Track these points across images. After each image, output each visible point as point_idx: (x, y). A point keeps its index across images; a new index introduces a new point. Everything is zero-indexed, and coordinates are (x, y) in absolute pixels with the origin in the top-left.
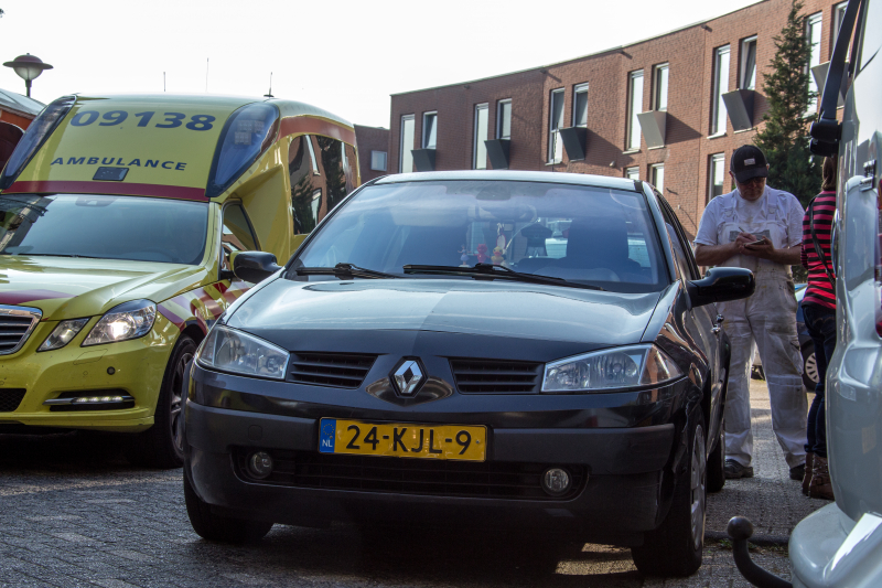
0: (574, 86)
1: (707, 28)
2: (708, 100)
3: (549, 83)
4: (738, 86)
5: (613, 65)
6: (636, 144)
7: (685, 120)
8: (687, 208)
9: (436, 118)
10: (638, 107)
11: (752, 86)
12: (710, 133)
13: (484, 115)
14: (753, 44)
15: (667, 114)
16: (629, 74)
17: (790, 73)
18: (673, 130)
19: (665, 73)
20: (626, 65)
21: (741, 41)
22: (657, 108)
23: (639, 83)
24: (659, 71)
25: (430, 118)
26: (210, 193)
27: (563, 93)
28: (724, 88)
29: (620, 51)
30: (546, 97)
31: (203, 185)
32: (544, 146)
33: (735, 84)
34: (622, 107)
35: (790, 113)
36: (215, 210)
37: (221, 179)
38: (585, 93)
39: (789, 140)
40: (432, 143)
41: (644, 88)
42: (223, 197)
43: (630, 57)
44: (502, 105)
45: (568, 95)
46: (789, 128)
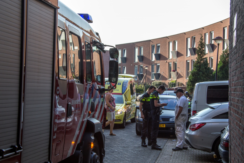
0: (157, 44)
1: (185, 34)
2: (186, 49)
3: (151, 43)
4: (192, 47)
5: (165, 40)
6: (171, 57)
7: (181, 53)
8: (182, 71)
9: (126, 50)
10: (171, 50)
11: (195, 47)
12: (186, 56)
13: (137, 50)
14: (195, 38)
15: (177, 51)
16: (169, 42)
17: (201, 49)
18: (178, 54)
19: (177, 43)
20: (168, 40)
21: (192, 37)
22: (175, 50)
23: (171, 44)
24: (175, 42)
25: (125, 50)
26: (122, 93)
27: (154, 46)
28: (189, 47)
29: (167, 37)
30: (151, 46)
31: (121, 93)
32: (151, 57)
33: (191, 46)
34: (168, 49)
35: (201, 57)
36: (123, 96)
37: (123, 92)
38: (159, 46)
39: (201, 62)
40: (125, 56)
41: (172, 46)
42: (124, 94)
43: (169, 38)
44: (141, 48)
45: (156, 46)
46: (201, 60)
